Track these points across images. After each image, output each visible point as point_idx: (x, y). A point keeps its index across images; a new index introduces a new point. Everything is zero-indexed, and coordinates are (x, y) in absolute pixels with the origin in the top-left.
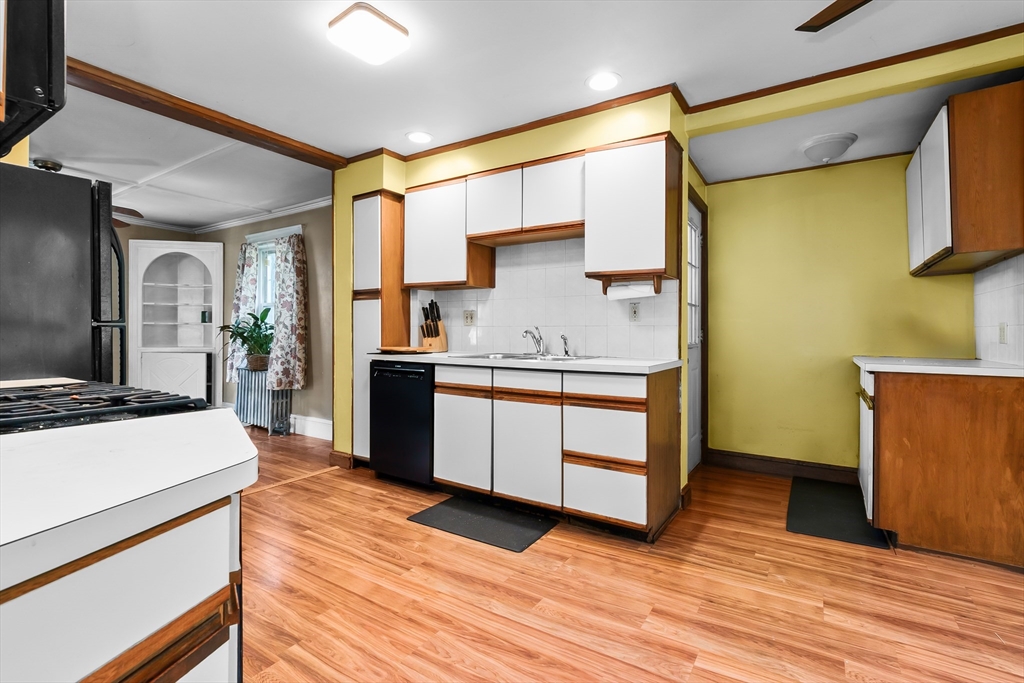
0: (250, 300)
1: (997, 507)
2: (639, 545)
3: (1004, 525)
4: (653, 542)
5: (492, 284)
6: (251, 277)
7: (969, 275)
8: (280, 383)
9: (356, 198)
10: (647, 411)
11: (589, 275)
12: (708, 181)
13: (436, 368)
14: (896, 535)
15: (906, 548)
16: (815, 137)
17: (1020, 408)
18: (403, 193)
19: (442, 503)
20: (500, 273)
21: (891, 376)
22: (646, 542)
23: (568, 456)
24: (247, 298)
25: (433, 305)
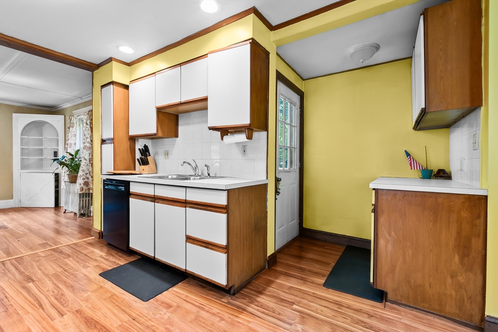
0: (73, 145)
1: (449, 280)
2: (224, 296)
3: (453, 293)
4: (234, 294)
5: (177, 136)
6: (73, 133)
7: (447, 129)
8: (82, 189)
9: (103, 86)
10: (227, 213)
11: (210, 128)
12: (304, 78)
13: (131, 183)
14: (386, 294)
15: (393, 302)
16: (354, 46)
17: (465, 215)
18: (128, 84)
19: (131, 263)
20: (181, 129)
21: (385, 191)
22: (230, 294)
23: (190, 239)
24: (71, 144)
25: (146, 147)
